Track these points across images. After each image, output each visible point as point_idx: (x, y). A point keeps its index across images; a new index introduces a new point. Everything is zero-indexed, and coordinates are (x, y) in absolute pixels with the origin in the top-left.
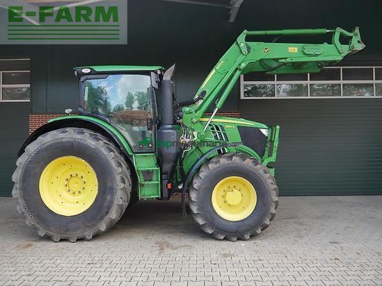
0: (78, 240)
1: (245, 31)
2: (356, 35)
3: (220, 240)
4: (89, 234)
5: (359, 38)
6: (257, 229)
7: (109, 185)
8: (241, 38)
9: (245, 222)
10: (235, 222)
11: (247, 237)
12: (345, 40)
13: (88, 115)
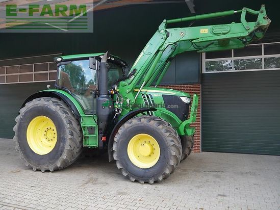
0: (46, 171)
1: (165, 21)
2: (262, 12)
3: (132, 181)
4: (51, 168)
5: (265, 14)
6: (159, 176)
7: (62, 136)
8: (162, 26)
9: (151, 170)
10: (143, 169)
11: (152, 181)
12: (251, 18)
13: (59, 89)
